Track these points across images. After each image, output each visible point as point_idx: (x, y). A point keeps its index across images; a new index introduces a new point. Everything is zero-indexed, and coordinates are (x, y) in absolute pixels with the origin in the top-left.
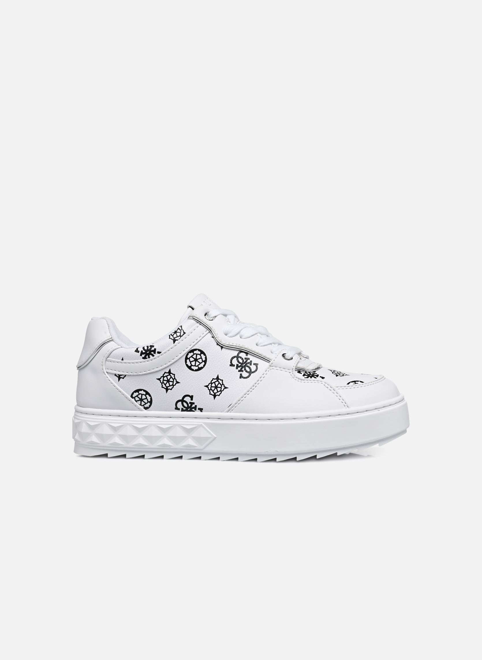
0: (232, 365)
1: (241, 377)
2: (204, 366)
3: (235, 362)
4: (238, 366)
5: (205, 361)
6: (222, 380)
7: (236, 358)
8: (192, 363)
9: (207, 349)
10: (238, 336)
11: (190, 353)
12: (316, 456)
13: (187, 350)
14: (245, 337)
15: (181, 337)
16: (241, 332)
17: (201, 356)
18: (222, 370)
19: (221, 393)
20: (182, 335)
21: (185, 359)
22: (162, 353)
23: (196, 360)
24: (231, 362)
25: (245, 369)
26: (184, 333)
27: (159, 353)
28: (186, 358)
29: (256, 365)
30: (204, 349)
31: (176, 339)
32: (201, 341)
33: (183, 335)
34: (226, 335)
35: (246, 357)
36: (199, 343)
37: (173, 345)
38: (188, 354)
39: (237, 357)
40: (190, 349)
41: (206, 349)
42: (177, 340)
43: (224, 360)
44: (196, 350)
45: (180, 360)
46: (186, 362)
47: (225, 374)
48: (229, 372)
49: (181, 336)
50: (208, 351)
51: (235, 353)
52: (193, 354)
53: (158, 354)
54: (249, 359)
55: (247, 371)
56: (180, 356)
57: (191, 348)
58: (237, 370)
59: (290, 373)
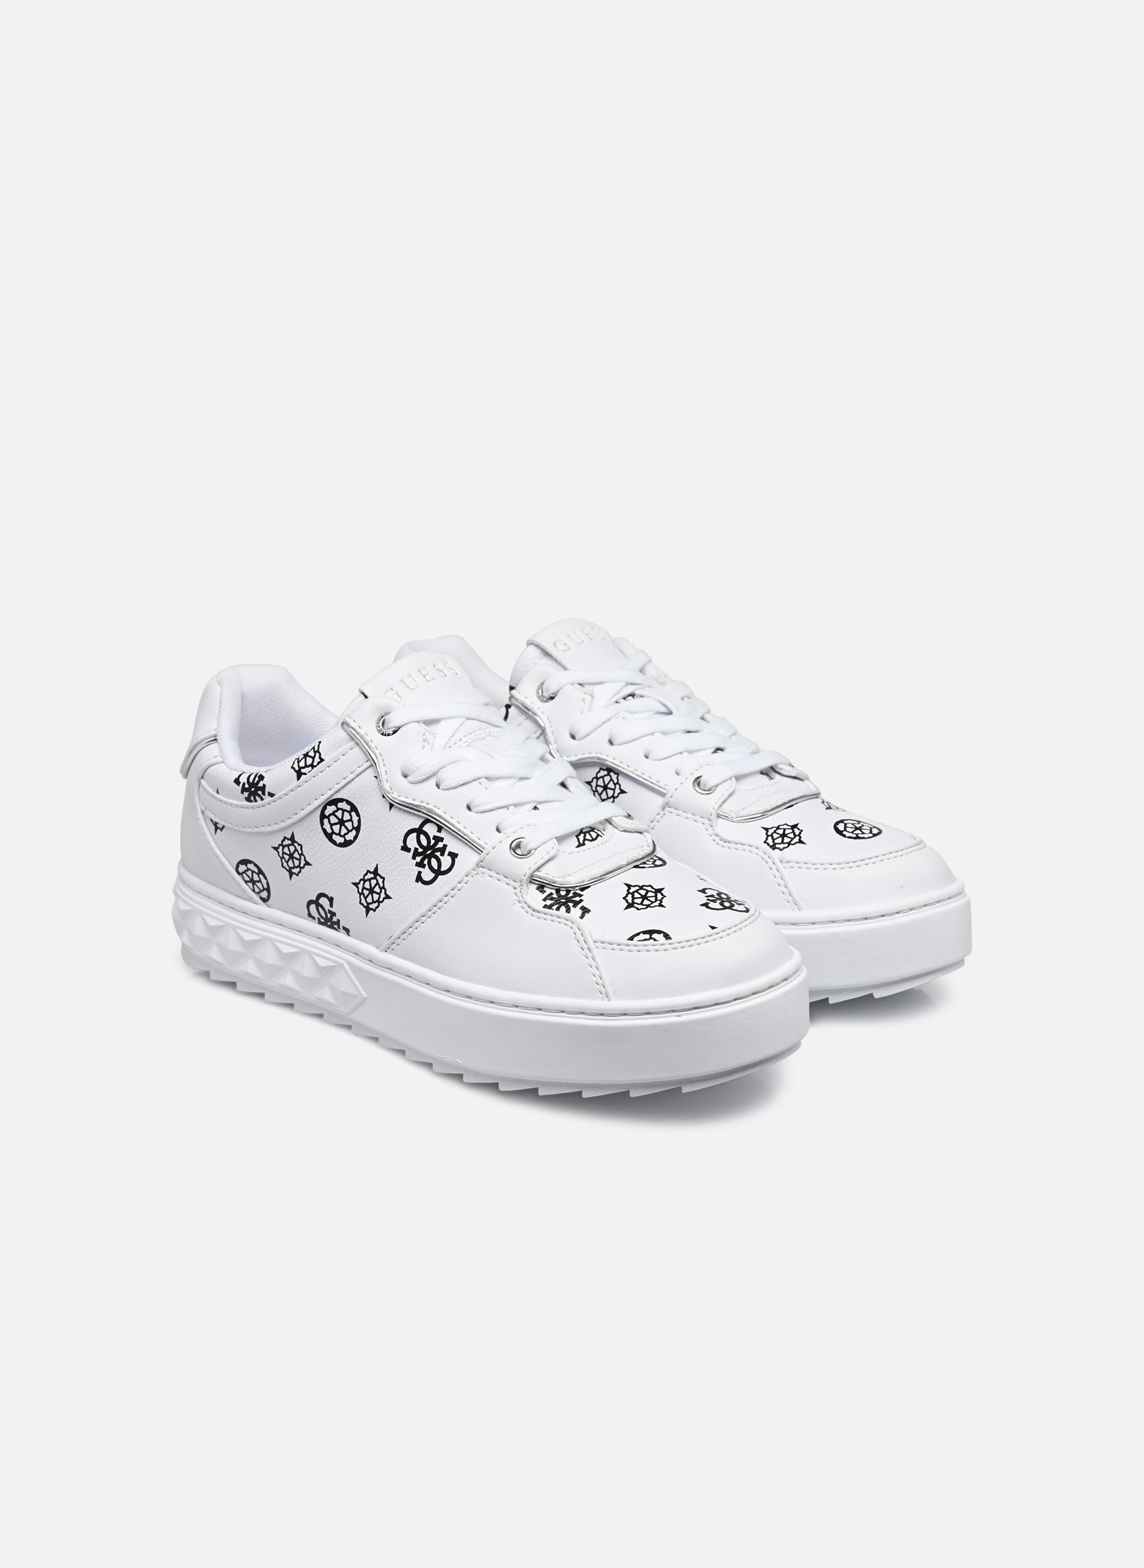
0: (405, 848)
1: (419, 878)
2: (356, 838)
3: (412, 842)
4: (416, 854)
5: (358, 829)
6: (384, 878)
7: (415, 835)
8: (333, 827)
9: (363, 802)
10: (433, 782)
11: (330, 806)
12: (536, 1090)
13: (323, 799)
14: (445, 787)
15: (313, 768)
16: (439, 773)
17: (351, 815)
18: (386, 857)
19: (379, 905)
20: (315, 764)
21: (319, 817)
22: (276, 796)
23: (341, 822)
24: (405, 841)
25: (429, 863)
26: (322, 760)
27: (271, 795)
28: (323, 816)
29: (453, 856)
30: (357, 802)
31: (303, 771)
32: (353, 783)
33: (319, 763)
34: (405, 776)
35: (438, 834)
36: (349, 786)
37: (296, 783)
38: (324, 808)
39: (419, 831)
40: (329, 798)
41: (361, 803)
42: (305, 774)
43: (391, 834)
44: (341, 800)
45: (309, 819)
46: (322, 824)
47: (391, 866)
48: (397, 862)
49: (312, 766)
50: (365, 808)
51: (416, 823)
52: (336, 809)
53: (270, 798)
54: (442, 839)
55: (431, 868)
56: (310, 808)
57: (332, 795)
58: (414, 862)
59: (515, 889)
